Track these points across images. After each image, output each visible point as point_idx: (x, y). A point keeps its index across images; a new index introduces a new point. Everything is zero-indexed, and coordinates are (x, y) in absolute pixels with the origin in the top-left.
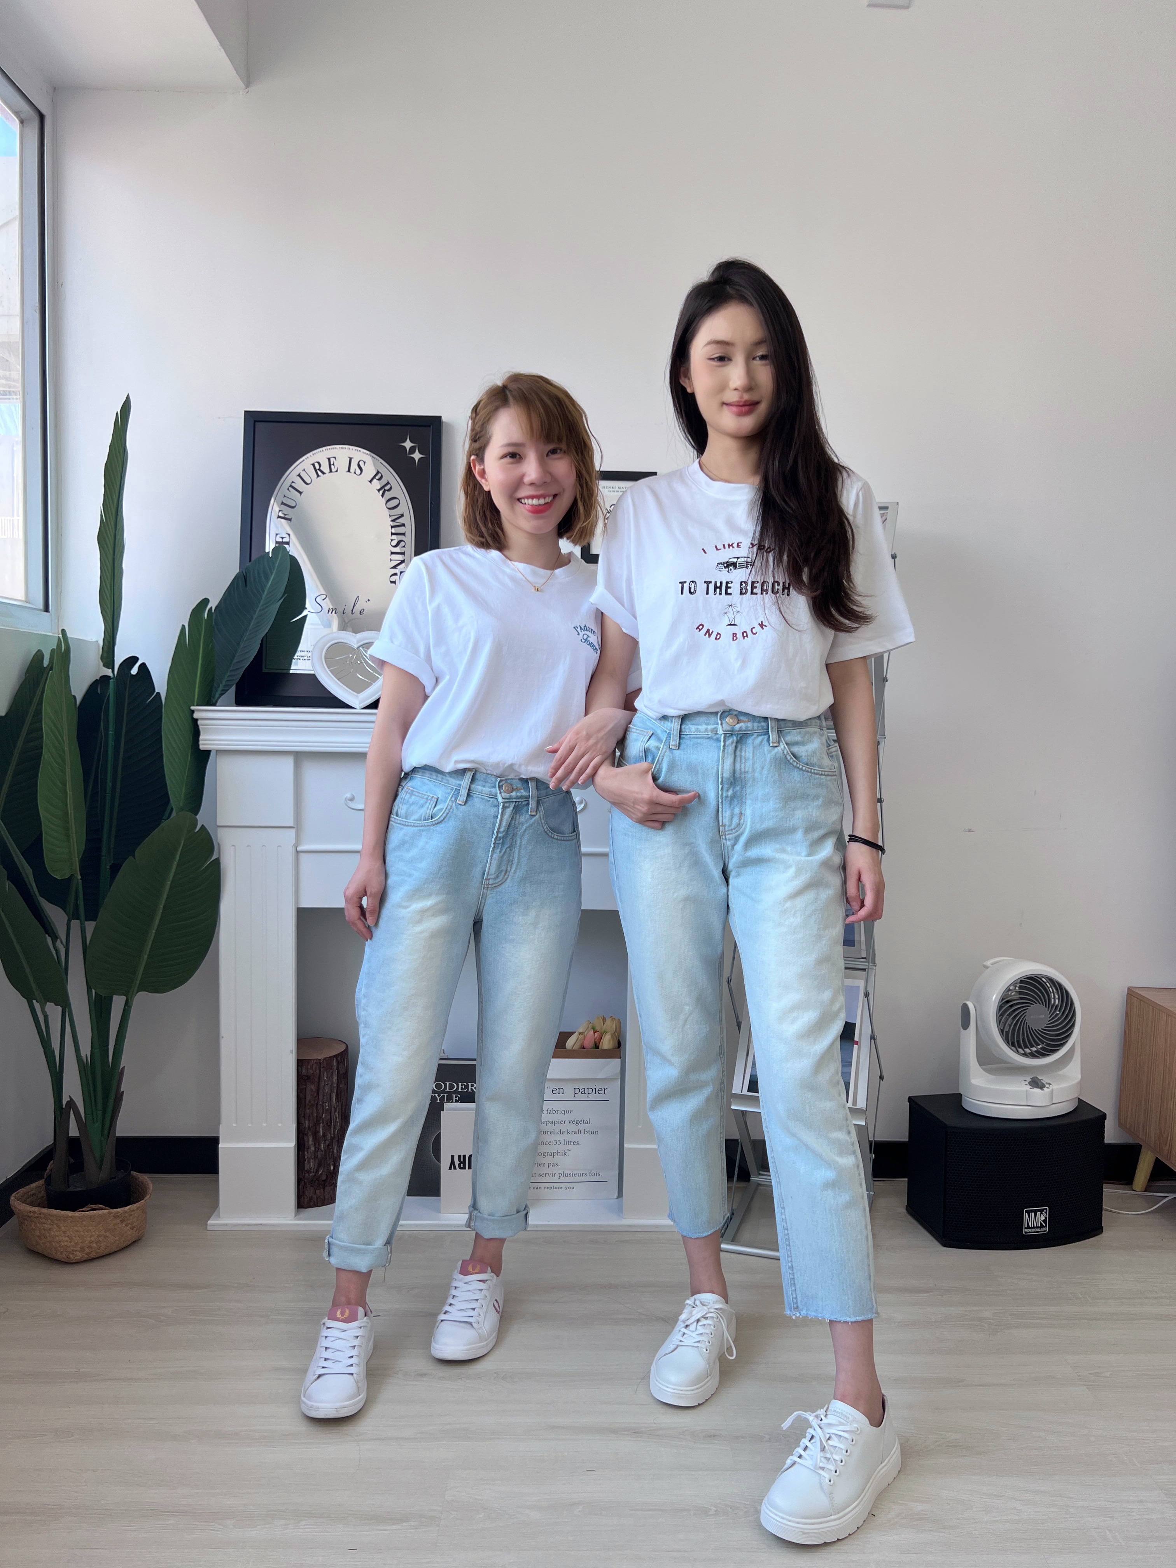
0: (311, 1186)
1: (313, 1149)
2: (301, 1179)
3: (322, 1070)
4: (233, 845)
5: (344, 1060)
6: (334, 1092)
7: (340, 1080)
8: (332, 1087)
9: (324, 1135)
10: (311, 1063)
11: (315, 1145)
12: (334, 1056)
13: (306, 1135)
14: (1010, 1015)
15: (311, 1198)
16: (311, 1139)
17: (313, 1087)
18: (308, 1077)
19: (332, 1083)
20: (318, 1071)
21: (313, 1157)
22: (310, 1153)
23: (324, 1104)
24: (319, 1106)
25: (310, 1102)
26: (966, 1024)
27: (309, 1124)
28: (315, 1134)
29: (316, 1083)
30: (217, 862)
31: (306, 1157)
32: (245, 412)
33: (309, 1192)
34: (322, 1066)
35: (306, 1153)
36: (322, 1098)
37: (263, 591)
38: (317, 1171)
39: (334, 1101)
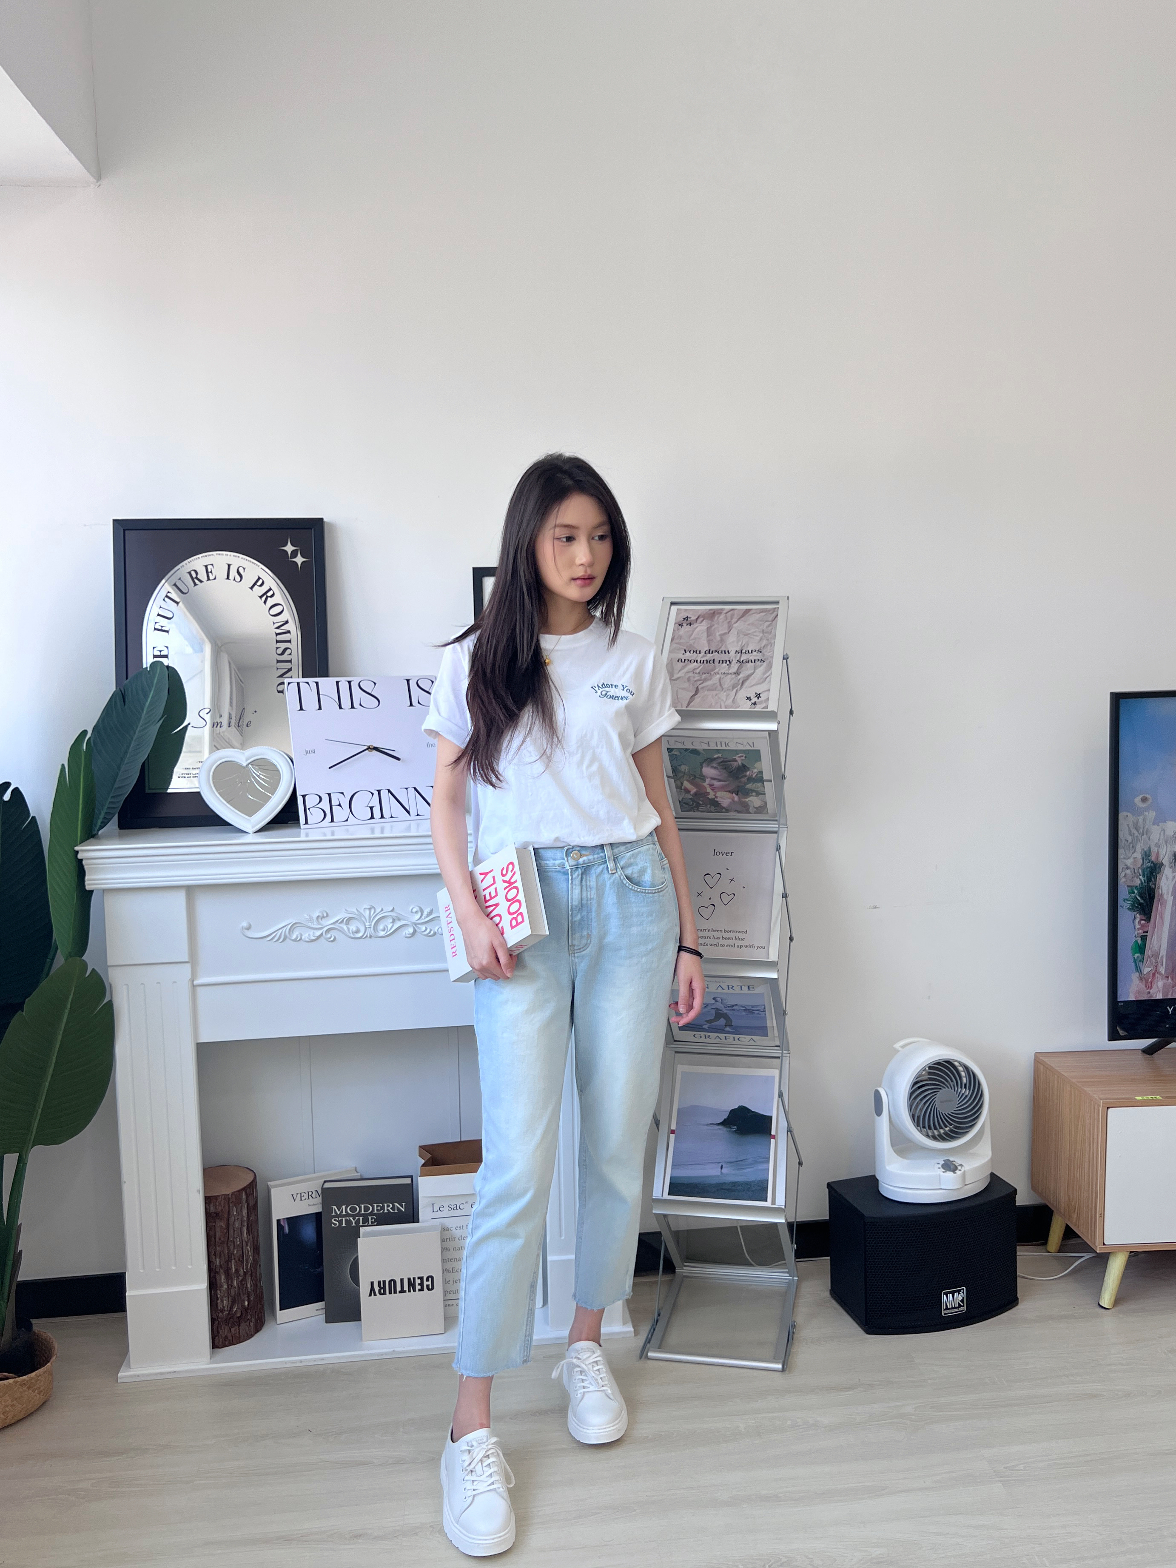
0: (225, 1325)
1: (225, 1286)
2: (215, 1319)
3: (231, 1204)
4: (127, 985)
5: (253, 1191)
6: (244, 1226)
7: (249, 1213)
8: (242, 1221)
9: (237, 1271)
10: (219, 1200)
11: (228, 1283)
12: (244, 1189)
13: (218, 1273)
14: (921, 1100)
15: (226, 1337)
16: (223, 1277)
17: (223, 1224)
18: (217, 1214)
19: (243, 1217)
20: (227, 1207)
21: (226, 1295)
22: (222, 1292)
23: (235, 1240)
24: (230, 1243)
25: (220, 1239)
26: (879, 1111)
27: (220, 1262)
28: (227, 1271)
29: (225, 1219)
30: (110, 1005)
31: (219, 1296)
32: (114, 520)
33: (224, 1331)
34: (230, 1202)
35: (218, 1292)
36: (232, 1234)
37: (143, 710)
38: (231, 1308)
39: (245, 1235)
